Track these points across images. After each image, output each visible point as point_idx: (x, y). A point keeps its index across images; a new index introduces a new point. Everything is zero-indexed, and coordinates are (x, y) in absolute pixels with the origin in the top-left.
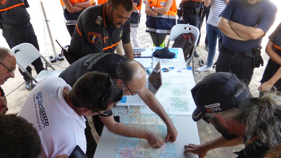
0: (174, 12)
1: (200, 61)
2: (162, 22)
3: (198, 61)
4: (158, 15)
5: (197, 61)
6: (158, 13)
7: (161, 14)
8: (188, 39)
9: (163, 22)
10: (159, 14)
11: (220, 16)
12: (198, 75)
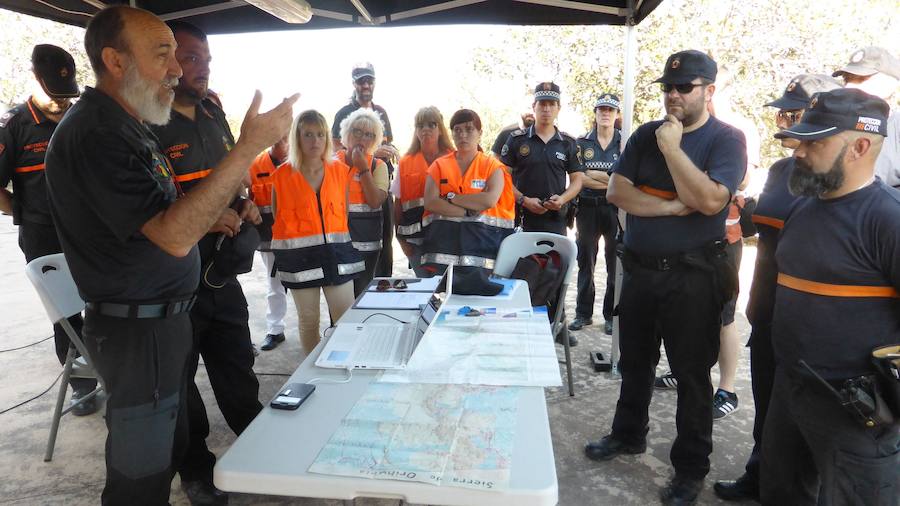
0: (509, 210)
1: (594, 354)
2: (477, 235)
3: (589, 357)
4: (468, 215)
5: (584, 356)
6: (467, 210)
7: (475, 211)
8: (544, 265)
9: (482, 234)
10: (469, 213)
11: (609, 174)
12: (586, 387)
